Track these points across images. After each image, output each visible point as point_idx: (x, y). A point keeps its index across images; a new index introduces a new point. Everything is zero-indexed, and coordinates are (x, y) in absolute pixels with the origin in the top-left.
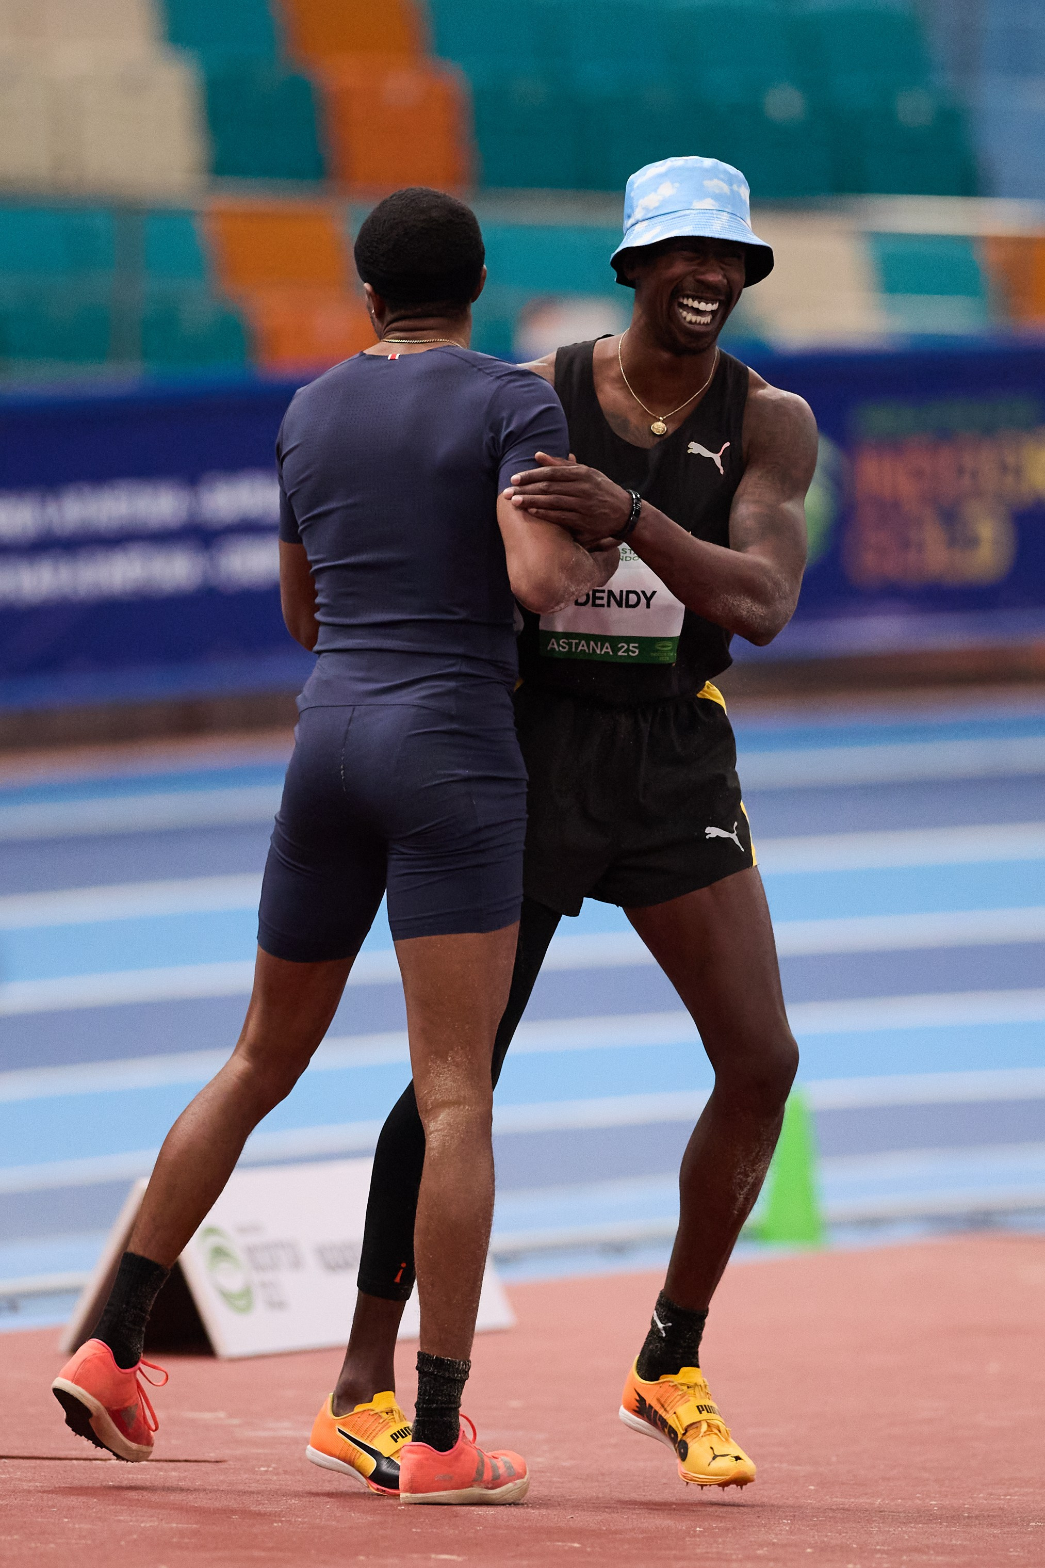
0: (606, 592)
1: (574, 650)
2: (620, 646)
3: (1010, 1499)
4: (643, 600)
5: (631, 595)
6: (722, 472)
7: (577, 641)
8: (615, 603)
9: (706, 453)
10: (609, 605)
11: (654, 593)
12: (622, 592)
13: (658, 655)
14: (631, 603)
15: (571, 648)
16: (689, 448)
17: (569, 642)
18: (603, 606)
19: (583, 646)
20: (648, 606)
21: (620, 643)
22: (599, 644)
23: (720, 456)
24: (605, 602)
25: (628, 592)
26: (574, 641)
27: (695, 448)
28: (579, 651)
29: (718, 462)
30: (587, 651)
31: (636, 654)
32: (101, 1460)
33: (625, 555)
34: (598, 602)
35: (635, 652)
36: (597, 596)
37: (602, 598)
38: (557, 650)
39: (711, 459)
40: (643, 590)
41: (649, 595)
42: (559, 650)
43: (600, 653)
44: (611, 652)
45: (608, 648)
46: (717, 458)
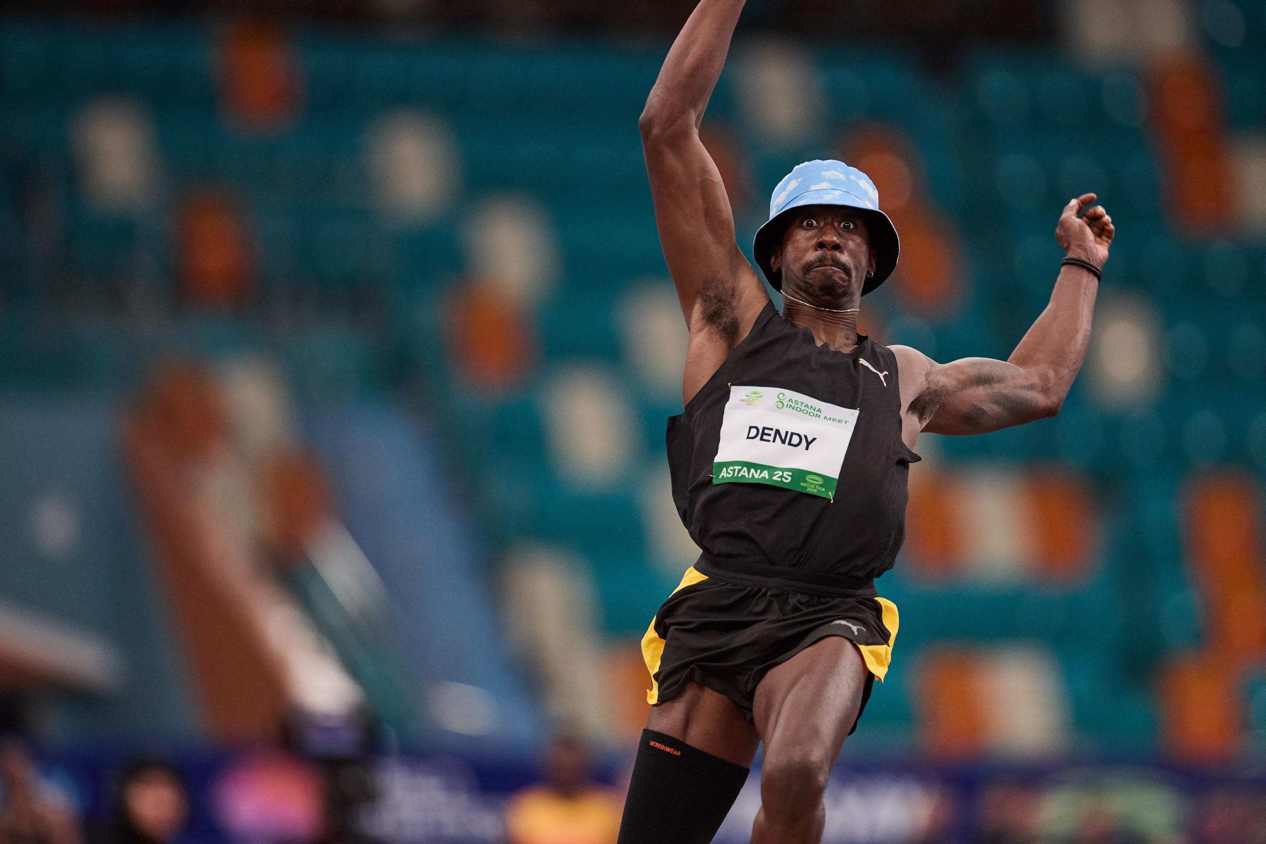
0: (774, 430)
1: (736, 475)
2: (775, 473)
4: (804, 443)
5: (794, 436)
6: (884, 386)
7: (740, 467)
8: (779, 439)
9: (873, 369)
10: (774, 441)
11: (814, 439)
12: (787, 433)
13: (807, 485)
14: (793, 442)
15: (734, 473)
16: (860, 361)
17: (733, 469)
18: (769, 441)
19: (744, 472)
20: (807, 449)
22: (759, 471)
23: (884, 375)
24: (771, 438)
25: (792, 434)
26: (737, 468)
27: (864, 362)
28: (740, 475)
29: (882, 378)
30: (747, 476)
31: (788, 481)
33: (796, 406)
34: (765, 437)
35: (788, 479)
36: (765, 433)
37: (769, 435)
39: (877, 374)
40: (805, 435)
41: (809, 440)
43: (758, 478)
44: (767, 477)
45: (765, 474)
46: (881, 376)
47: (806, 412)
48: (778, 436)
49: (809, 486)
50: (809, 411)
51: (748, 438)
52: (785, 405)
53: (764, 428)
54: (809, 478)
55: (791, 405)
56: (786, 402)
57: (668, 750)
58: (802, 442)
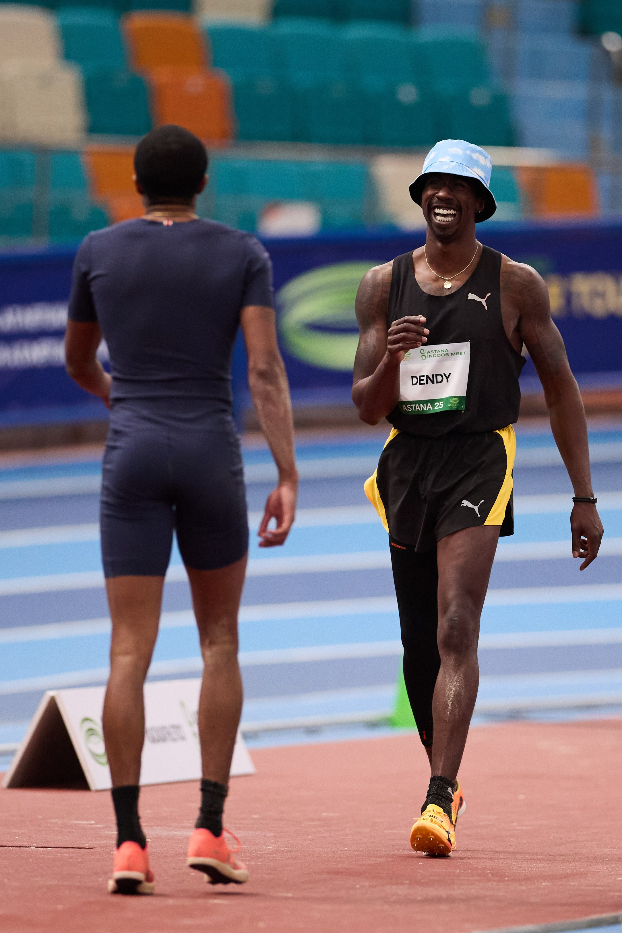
0: (425, 376)
1: (414, 410)
2: (435, 404)
3: (531, 870)
4: (445, 379)
5: (438, 376)
6: (486, 308)
7: (415, 405)
8: (430, 381)
9: (478, 299)
10: (427, 383)
11: (450, 374)
12: (433, 375)
14: (438, 380)
16: (468, 297)
17: (411, 406)
18: (424, 384)
19: (418, 407)
20: (448, 381)
21: (435, 403)
22: (425, 404)
23: (485, 301)
24: (425, 382)
25: (437, 375)
27: (472, 296)
28: (416, 410)
29: (484, 303)
30: (420, 410)
31: (442, 407)
32: (26, 847)
33: (433, 354)
34: (422, 382)
35: (442, 406)
36: (421, 379)
37: (423, 380)
38: (407, 410)
39: (481, 302)
40: (444, 373)
41: (447, 375)
42: (408, 410)
43: (426, 410)
44: (432, 409)
45: (429, 406)
46: (483, 301)
47: (439, 355)
48: (428, 380)
49: (453, 405)
50: (441, 353)
51: (413, 384)
52: (427, 356)
53: (420, 377)
54: (452, 400)
55: (430, 355)
56: (426, 354)
57: (399, 547)
58: (444, 379)
